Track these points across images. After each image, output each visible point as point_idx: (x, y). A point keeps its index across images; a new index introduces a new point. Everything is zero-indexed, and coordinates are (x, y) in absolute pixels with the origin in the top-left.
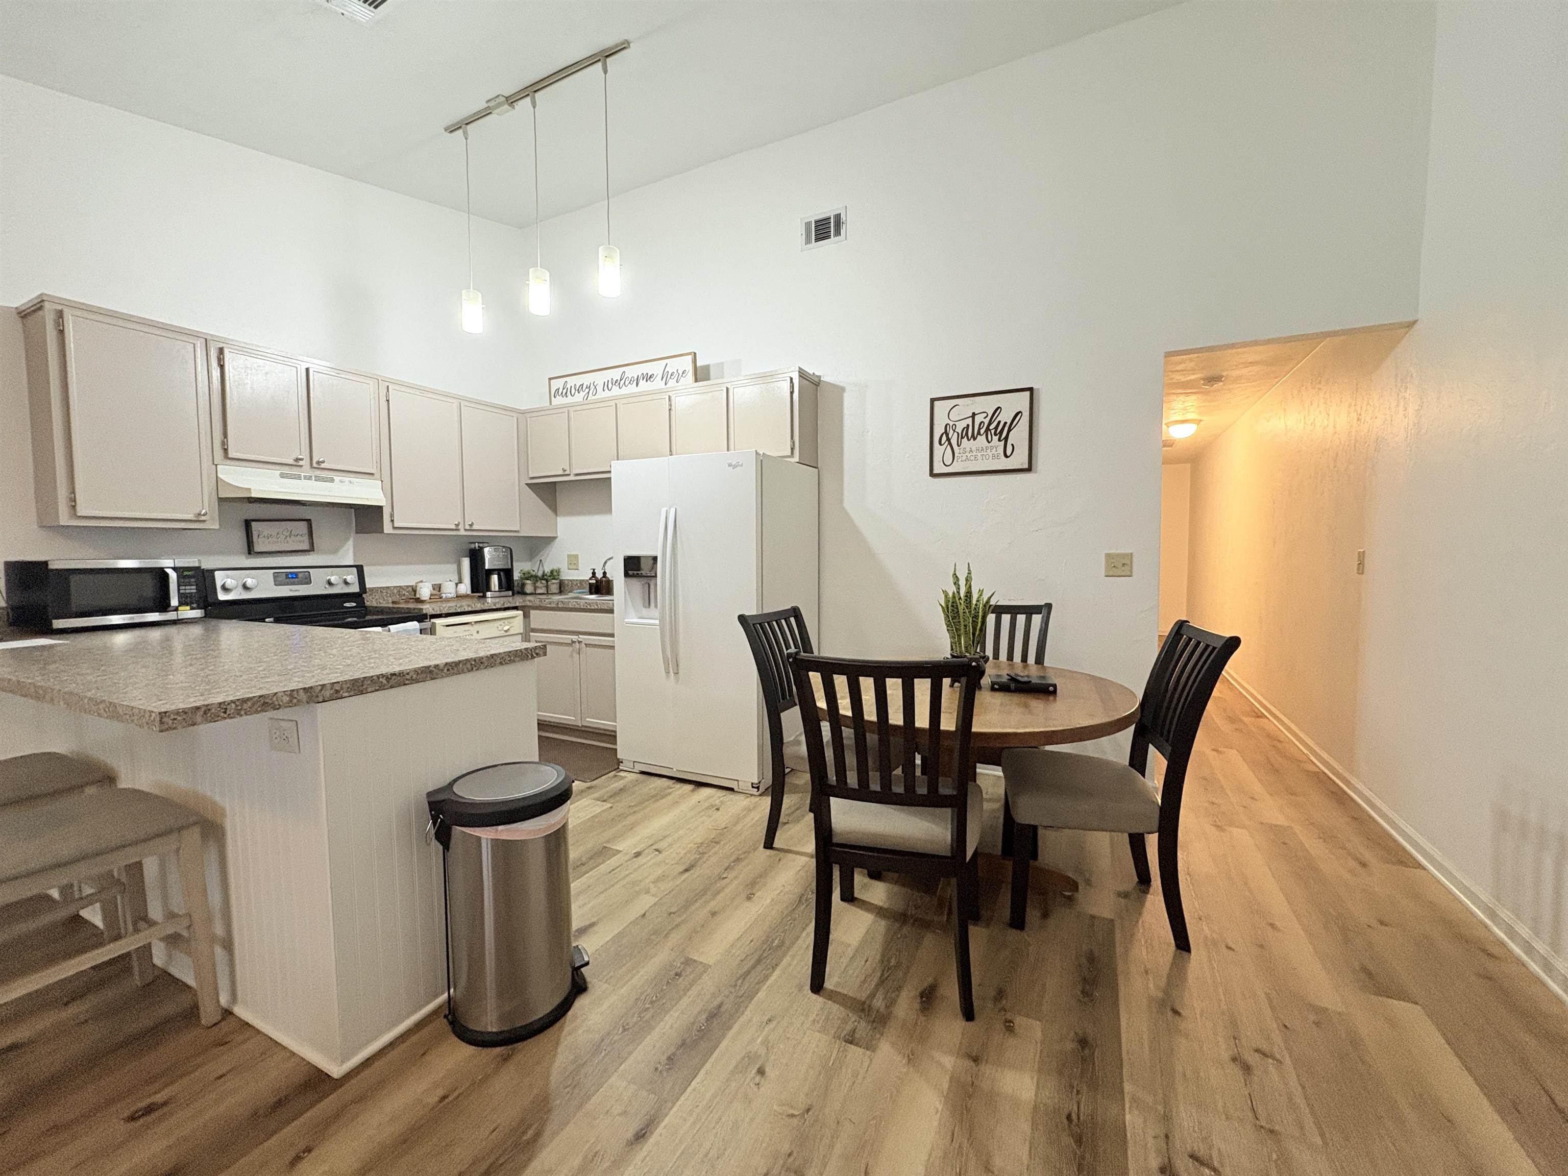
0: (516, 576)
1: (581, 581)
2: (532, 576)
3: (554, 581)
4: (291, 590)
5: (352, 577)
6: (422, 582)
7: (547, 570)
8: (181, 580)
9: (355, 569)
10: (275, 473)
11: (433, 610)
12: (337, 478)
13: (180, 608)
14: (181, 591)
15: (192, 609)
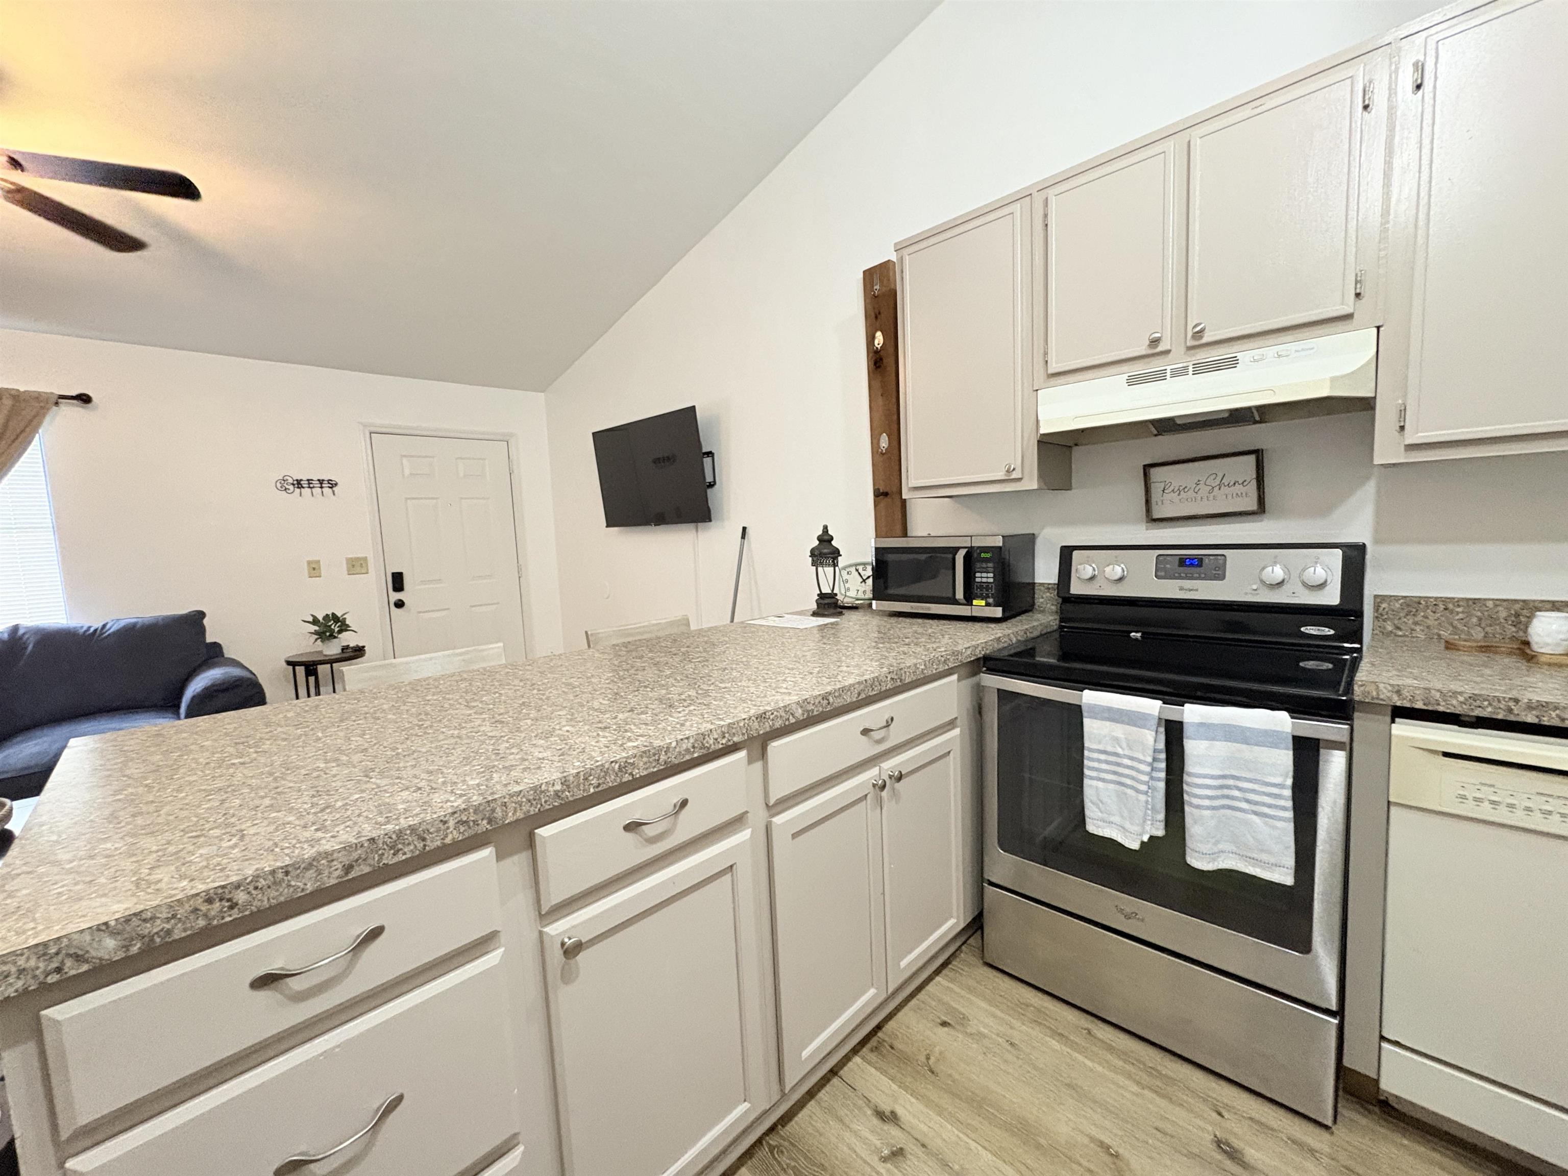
4: (1181, 589)
5: (1321, 571)
8: (978, 565)
9: (1339, 552)
10: (1117, 380)
11: (1398, 692)
12: (1245, 354)
13: (975, 602)
14: (978, 580)
15: (988, 605)
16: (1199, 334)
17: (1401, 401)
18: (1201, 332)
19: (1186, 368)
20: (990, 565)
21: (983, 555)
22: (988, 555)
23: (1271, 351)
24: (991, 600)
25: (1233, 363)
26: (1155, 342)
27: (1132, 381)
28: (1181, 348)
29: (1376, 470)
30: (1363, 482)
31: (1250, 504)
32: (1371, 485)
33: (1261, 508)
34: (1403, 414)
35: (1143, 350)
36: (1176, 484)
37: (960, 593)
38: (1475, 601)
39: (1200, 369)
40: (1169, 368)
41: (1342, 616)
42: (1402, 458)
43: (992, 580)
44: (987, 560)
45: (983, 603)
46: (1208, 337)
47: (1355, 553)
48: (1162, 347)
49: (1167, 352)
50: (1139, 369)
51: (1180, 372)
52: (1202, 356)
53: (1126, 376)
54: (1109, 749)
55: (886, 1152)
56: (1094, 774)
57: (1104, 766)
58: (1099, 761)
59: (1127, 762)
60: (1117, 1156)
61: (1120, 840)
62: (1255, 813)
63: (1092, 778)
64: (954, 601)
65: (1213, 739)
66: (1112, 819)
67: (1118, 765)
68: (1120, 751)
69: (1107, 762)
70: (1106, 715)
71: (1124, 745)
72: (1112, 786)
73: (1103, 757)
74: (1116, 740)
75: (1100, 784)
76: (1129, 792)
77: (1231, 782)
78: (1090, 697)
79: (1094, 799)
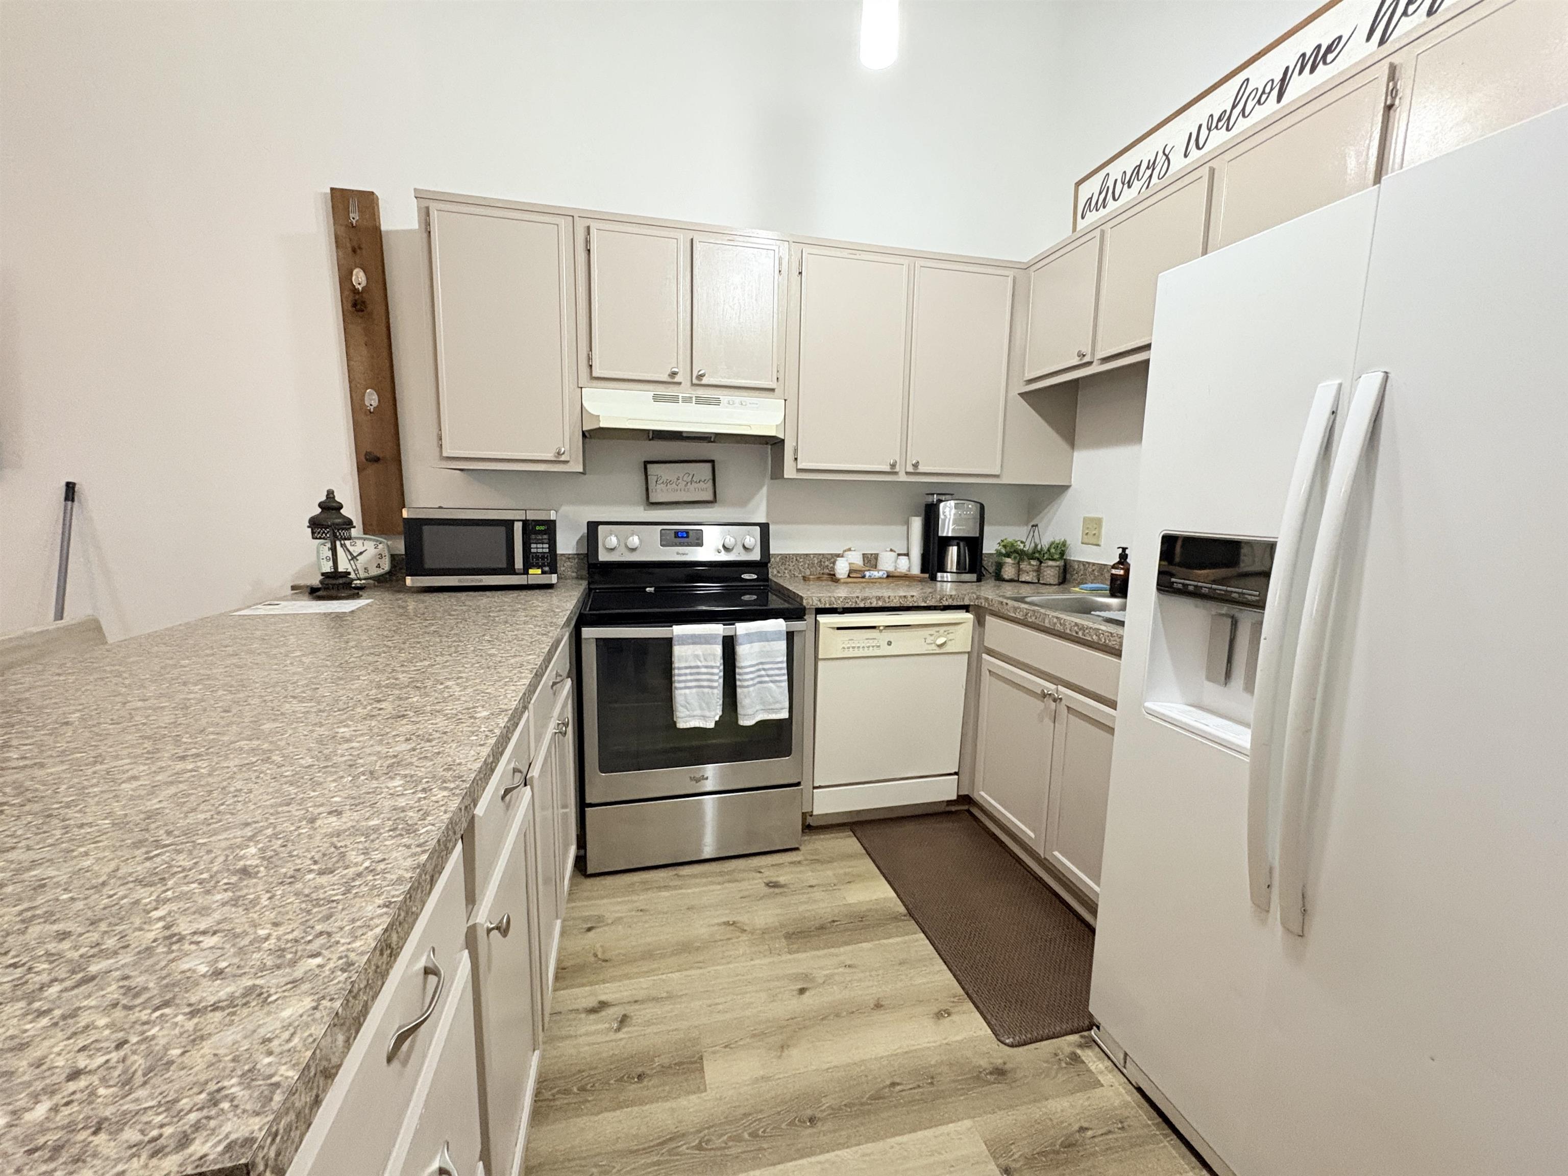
0: (990, 547)
1: (1102, 567)
2: (1016, 551)
3: (1051, 563)
5: (752, 538)
6: (850, 550)
7: (1045, 543)
8: (533, 536)
9: (758, 528)
10: (645, 395)
11: (820, 601)
12: (725, 397)
13: (531, 571)
14: (533, 550)
15: (543, 573)
16: (700, 377)
17: (794, 444)
18: (702, 376)
19: (691, 398)
20: (545, 537)
21: (538, 528)
22: (542, 528)
23: (737, 400)
24: (547, 569)
25: (717, 402)
26: (674, 374)
27: (656, 398)
28: (689, 384)
29: (767, 480)
30: (761, 487)
31: (708, 496)
32: (765, 490)
33: (714, 501)
34: (796, 451)
35: (665, 378)
36: (664, 478)
37: (519, 564)
38: (807, 555)
39: (700, 401)
40: (681, 395)
41: (761, 566)
42: (795, 476)
43: (547, 550)
44: (540, 532)
45: (539, 571)
46: (705, 381)
47: (765, 529)
48: (677, 379)
49: (680, 383)
50: (661, 390)
51: (687, 400)
52: (701, 392)
53: (652, 393)
54: (693, 664)
55: (615, 1025)
56: (682, 685)
57: (689, 678)
58: (686, 675)
59: (704, 670)
60: (734, 923)
61: (702, 726)
62: (772, 682)
63: (681, 688)
64: (510, 570)
65: (751, 642)
66: (695, 713)
67: (698, 674)
68: (699, 664)
69: (691, 674)
70: (690, 641)
71: (702, 659)
72: (694, 690)
73: (688, 671)
74: (697, 657)
75: (687, 691)
76: (706, 690)
77: (761, 667)
78: (678, 630)
79: (683, 703)
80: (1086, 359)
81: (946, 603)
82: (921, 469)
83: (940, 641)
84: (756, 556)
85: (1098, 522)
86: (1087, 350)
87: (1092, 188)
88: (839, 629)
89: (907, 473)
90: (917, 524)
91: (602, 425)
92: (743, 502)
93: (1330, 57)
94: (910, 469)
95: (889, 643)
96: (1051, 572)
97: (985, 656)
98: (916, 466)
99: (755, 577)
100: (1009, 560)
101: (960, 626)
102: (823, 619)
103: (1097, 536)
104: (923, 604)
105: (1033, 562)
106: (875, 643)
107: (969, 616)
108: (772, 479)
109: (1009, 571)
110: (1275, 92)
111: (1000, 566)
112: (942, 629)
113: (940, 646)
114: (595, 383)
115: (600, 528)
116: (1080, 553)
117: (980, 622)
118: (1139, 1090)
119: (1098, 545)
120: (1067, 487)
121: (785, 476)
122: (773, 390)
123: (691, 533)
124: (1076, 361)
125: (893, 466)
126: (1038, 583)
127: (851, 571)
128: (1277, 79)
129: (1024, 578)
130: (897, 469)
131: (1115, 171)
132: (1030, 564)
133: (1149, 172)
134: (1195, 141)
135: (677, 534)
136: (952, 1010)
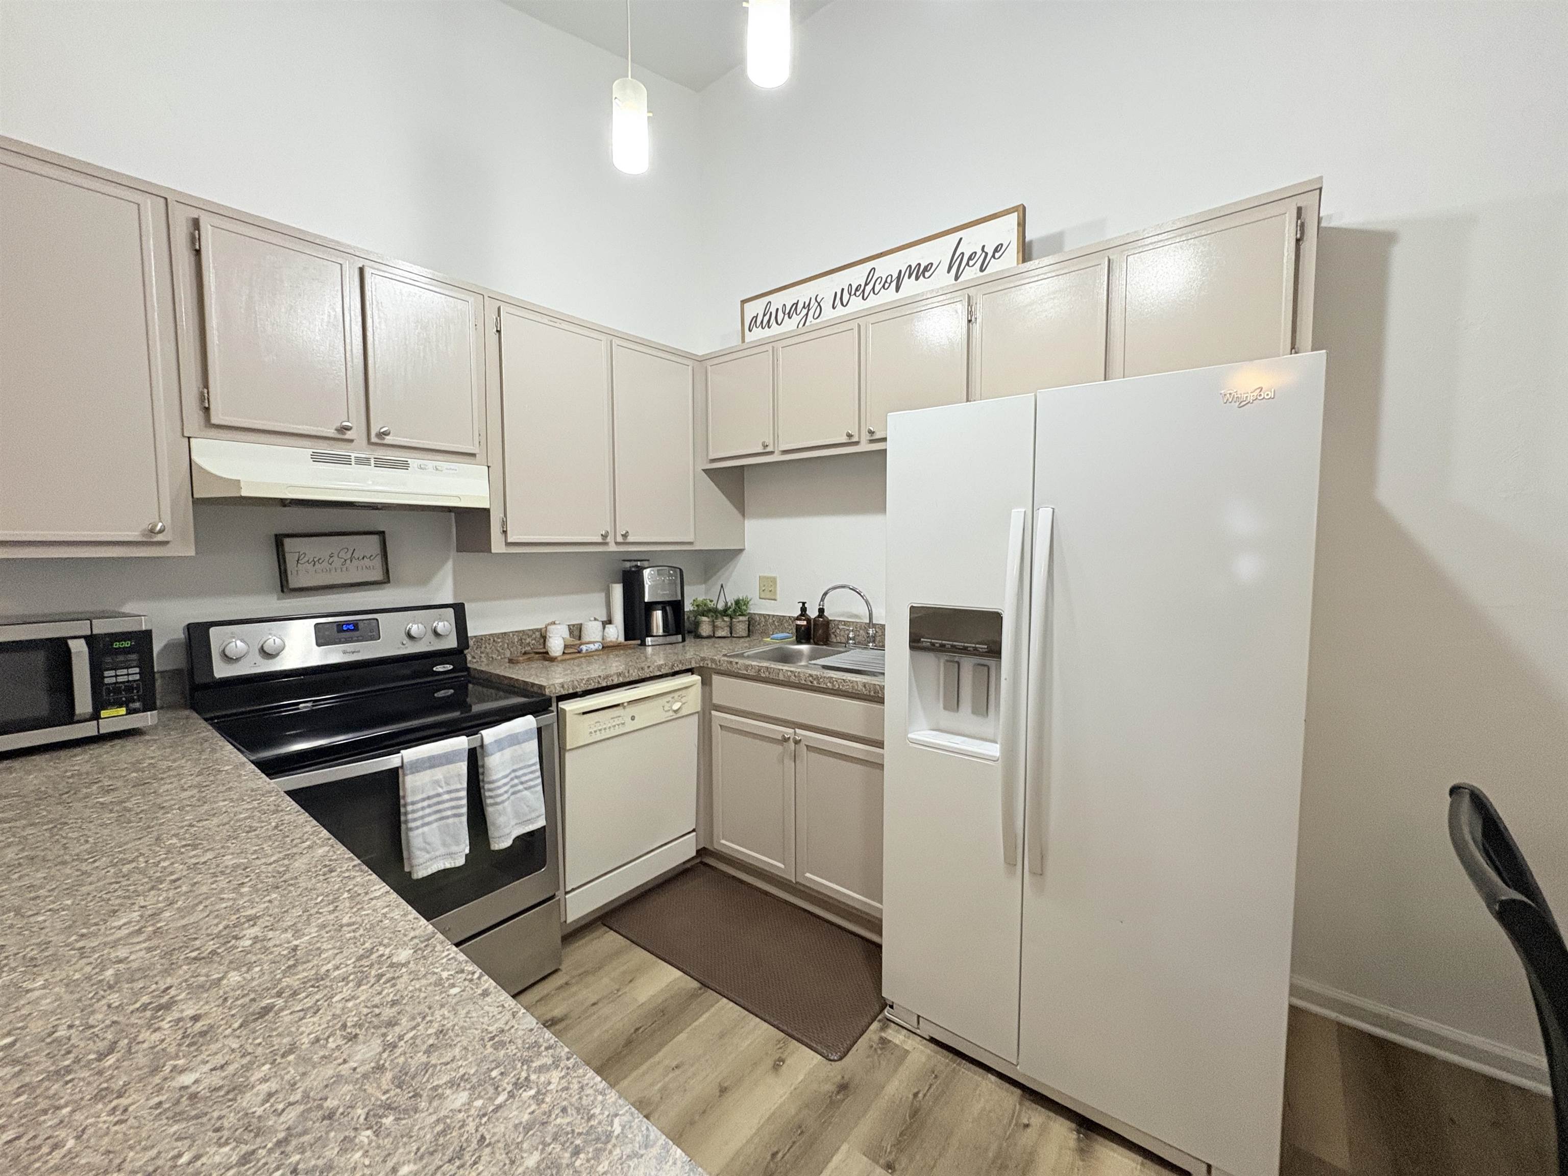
2: (710, 610)
3: (741, 618)
4: (344, 653)
5: (445, 624)
6: (554, 623)
8: (108, 659)
9: (451, 610)
10: (303, 453)
11: (563, 687)
12: (414, 462)
13: (104, 713)
14: (107, 681)
15: (130, 712)
16: (381, 435)
17: (502, 515)
18: (386, 434)
19: (368, 459)
20: (134, 656)
21: (116, 645)
22: (127, 644)
23: (430, 464)
24: (137, 705)
25: (405, 466)
26: (344, 429)
27: (317, 458)
28: (365, 441)
29: (453, 553)
30: (444, 562)
31: (377, 575)
32: (449, 565)
33: (386, 580)
34: (504, 523)
35: (331, 433)
36: (310, 557)
37: (83, 702)
38: (503, 634)
39: (381, 463)
40: (353, 455)
41: (456, 655)
42: (504, 551)
43: (137, 677)
44: (126, 651)
45: (123, 711)
46: (388, 440)
47: (459, 610)
48: (349, 435)
49: (352, 441)
50: (324, 448)
51: (361, 461)
52: (381, 453)
53: (311, 451)
54: (432, 793)
56: (419, 823)
57: (428, 811)
58: (423, 808)
59: (446, 797)
61: (448, 866)
62: (526, 789)
63: (417, 828)
64: (68, 716)
65: (502, 749)
66: (437, 853)
67: (439, 803)
68: (440, 790)
69: (429, 806)
70: (427, 765)
71: (443, 784)
72: (435, 825)
73: (425, 803)
74: (437, 783)
75: (426, 829)
76: (451, 821)
77: (513, 775)
78: (410, 754)
79: (422, 845)
80: (768, 449)
81: (677, 669)
82: (630, 539)
83: (675, 707)
84: (451, 643)
85: (774, 580)
86: (769, 441)
87: (755, 309)
88: (584, 713)
89: (617, 543)
90: (617, 591)
91: (244, 493)
92: (424, 580)
93: (927, 274)
94: (620, 539)
95: (633, 718)
96: (741, 628)
97: (713, 712)
98: (625, 536)
99: (450, 667)
100: (705, 619)
101: (690, 689)
102: (567, 706)
103: (773, 592)
104: (658, 673)
105: (726, 619)
106: (620, 721)
107: (696, 678)
108: (458, 551)
109: (705, 630)
110: (894, 284)
111: (697, 624)
112: (676, 695)
113: (676, 711)
114: (213, 432)
115: (213, 631)
116: (760, 607)
117: (706, 683)
118: (933, 1040)
119: (775, 600)
120: (741, 551)
121: (493, 551)
122: (473, 455)
123: (361, 625)
124: (760, 449)
125: (604, 536)
126: (732, 637)
127: (566, 647)
128: (895, 276)
129: (720, 633)
130: (608, 539)
131: (778, 301)
132: (724, 621)
133: (805, 311)
134: (839, 300)
135: (340, 626)
136: (784, 1057)
